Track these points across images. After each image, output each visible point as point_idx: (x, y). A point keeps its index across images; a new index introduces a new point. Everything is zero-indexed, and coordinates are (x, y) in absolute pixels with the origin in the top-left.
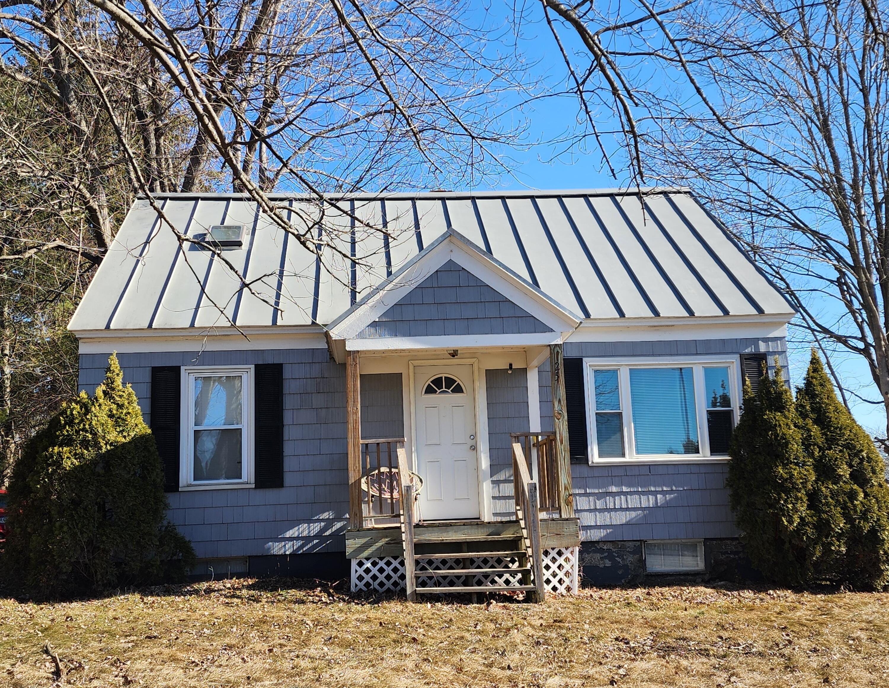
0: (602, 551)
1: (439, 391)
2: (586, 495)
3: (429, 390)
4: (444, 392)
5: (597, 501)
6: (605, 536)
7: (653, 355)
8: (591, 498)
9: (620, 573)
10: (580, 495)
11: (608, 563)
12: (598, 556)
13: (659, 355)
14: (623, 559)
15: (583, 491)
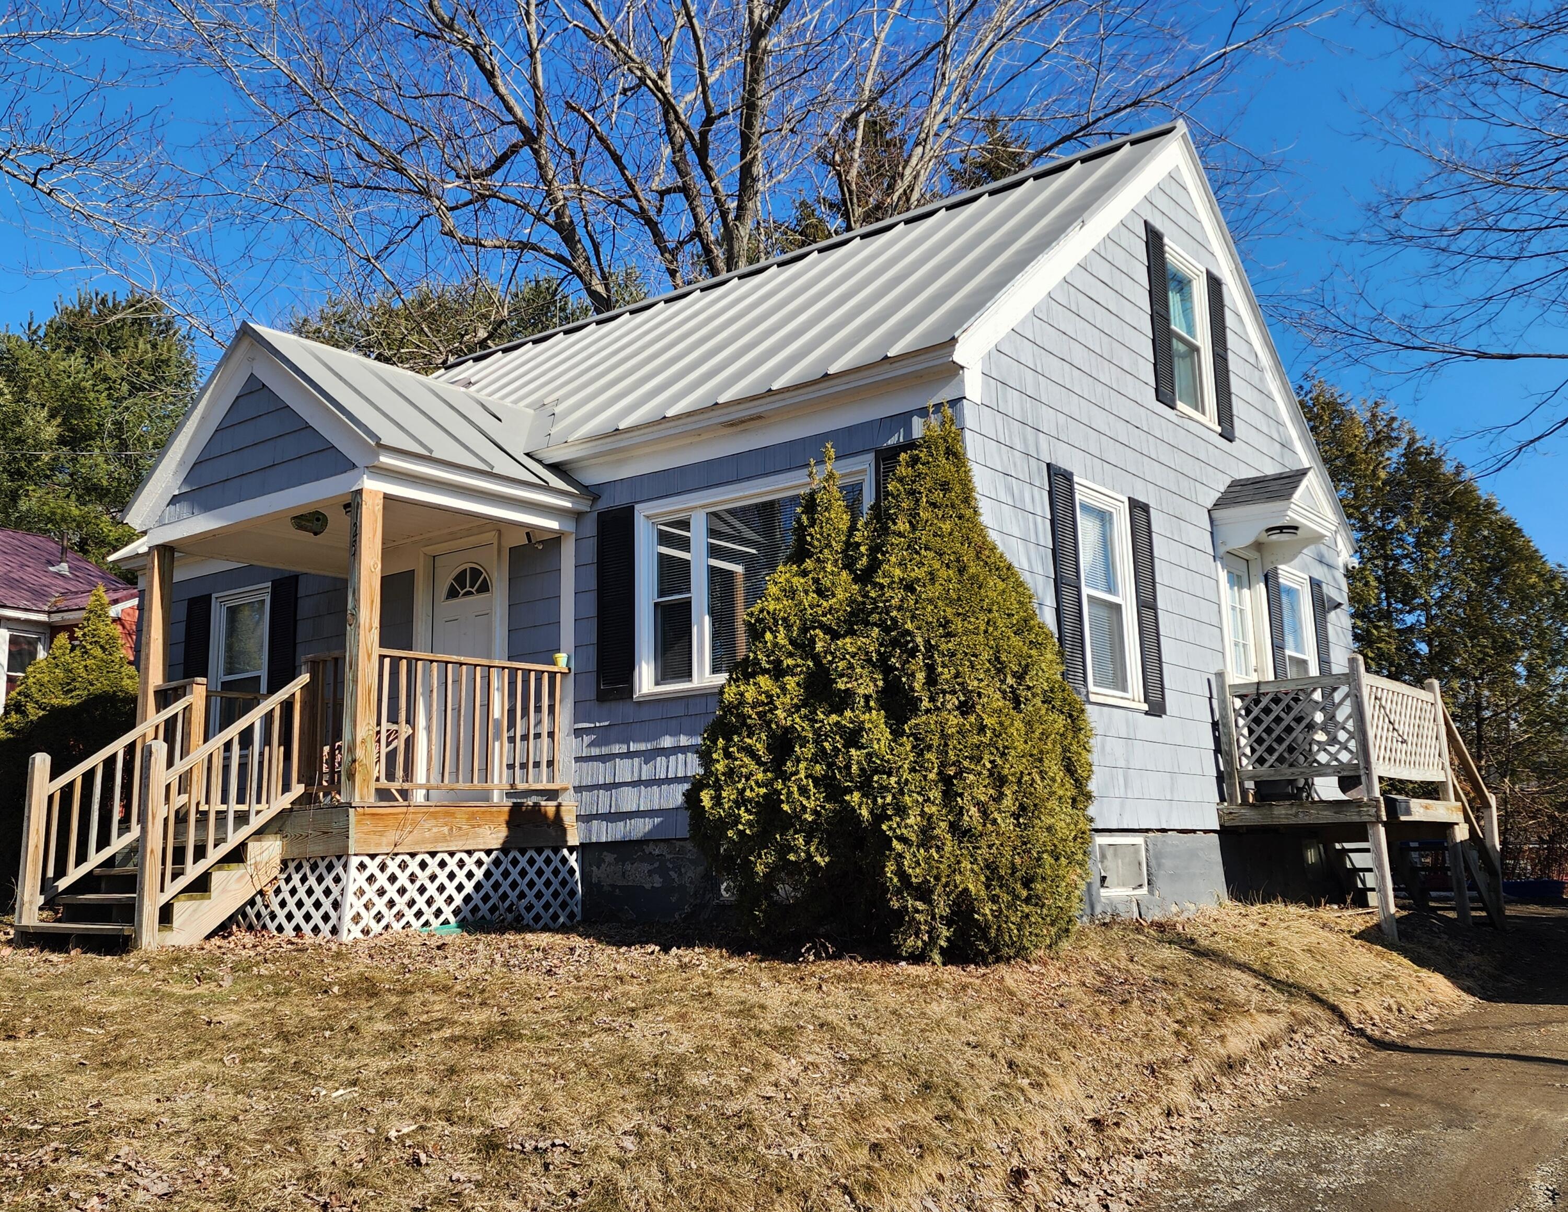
0: (650, 858)
1: (462, 592)
2: (629, 755)
3: (452, 593)
4: (469, 593)
5: (644, 766)
6: (650, 832)
7: (739, 480)
8: (636, 760)
9: (673, 900)
10: (621, 756)
11: (657, 881)
12: (646, 867)
13: (749, 478)
14: (680, 874)
15: (624, 749)
